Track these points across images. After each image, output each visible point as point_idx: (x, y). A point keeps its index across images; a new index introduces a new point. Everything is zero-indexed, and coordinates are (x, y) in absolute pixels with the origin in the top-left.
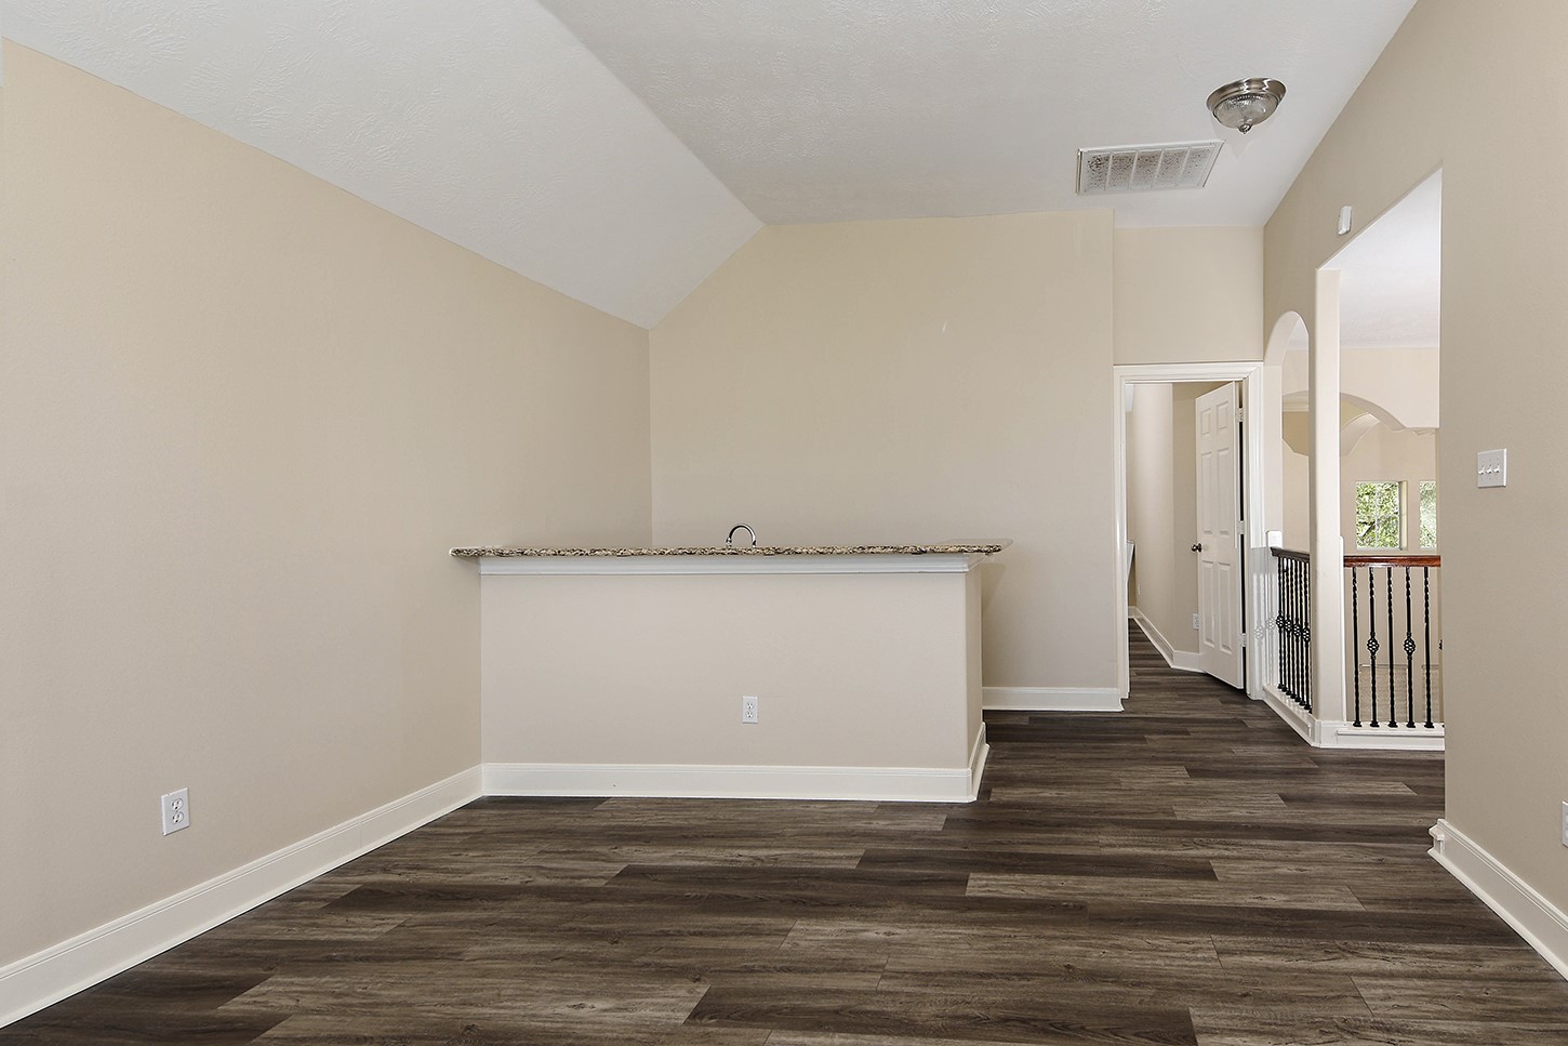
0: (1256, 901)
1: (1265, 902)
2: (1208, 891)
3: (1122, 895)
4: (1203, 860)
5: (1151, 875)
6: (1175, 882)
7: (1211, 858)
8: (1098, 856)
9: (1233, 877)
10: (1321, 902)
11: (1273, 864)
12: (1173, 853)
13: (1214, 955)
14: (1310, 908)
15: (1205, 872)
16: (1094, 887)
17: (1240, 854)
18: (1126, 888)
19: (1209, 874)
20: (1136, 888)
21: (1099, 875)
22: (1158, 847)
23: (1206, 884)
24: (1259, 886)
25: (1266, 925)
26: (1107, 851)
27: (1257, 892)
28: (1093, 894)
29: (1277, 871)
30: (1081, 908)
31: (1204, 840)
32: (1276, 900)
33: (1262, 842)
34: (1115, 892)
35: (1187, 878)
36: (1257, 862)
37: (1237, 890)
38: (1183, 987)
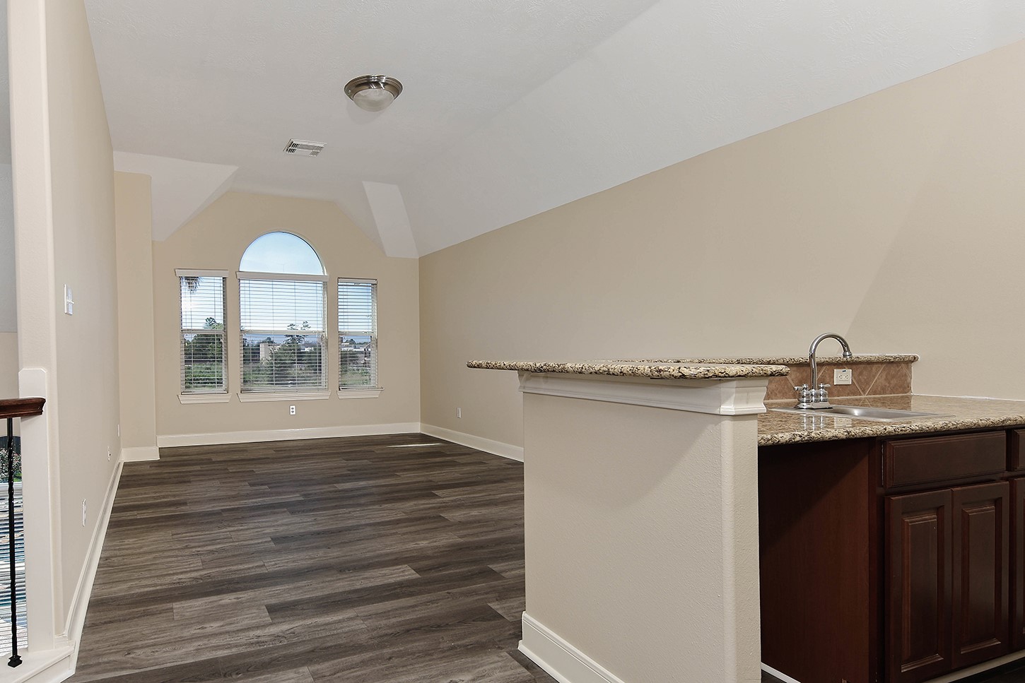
0: (241, 596)
1: (236, 596)
2: (271, 596)
3: (323, 582)
4: (276, 621)
5: (310, 601)
6: (293, 598)
7: (271, 624)
8: (354, 607)
9: (255, 611)
10: (199, 604)
11: (223, 629)
12: (301, 623)
13: (266, 564)
14: (207, 598)
15: (275, 610)
16: (341, 584)
17: (247, 634)
18: (323, 588)
19: (272, 609)
20: (317, 589)
21: (345, 592)
22: (314, 627)
23: (273, 601)
24: (237, 606)
25: (238, 583)
26: (350, 613)
27: (241, 602)
28: (340, 579)
29: (222, 623)
30: (340, 571)
31: (279, 644)
32: (228, 599)
33: (225, 653)
34: (327, 583)
35: (286, 603)
36: (235, 629)
37: (252, 601)
38: (279, 551)
